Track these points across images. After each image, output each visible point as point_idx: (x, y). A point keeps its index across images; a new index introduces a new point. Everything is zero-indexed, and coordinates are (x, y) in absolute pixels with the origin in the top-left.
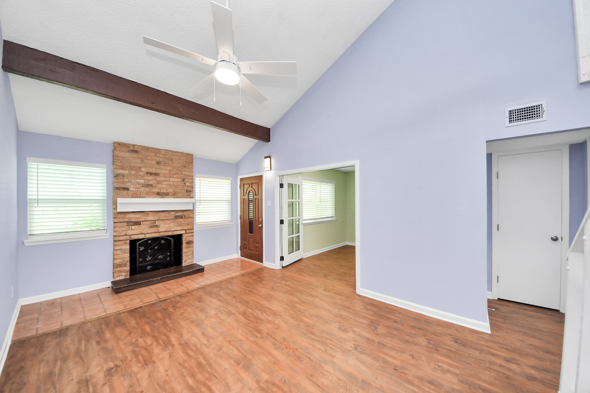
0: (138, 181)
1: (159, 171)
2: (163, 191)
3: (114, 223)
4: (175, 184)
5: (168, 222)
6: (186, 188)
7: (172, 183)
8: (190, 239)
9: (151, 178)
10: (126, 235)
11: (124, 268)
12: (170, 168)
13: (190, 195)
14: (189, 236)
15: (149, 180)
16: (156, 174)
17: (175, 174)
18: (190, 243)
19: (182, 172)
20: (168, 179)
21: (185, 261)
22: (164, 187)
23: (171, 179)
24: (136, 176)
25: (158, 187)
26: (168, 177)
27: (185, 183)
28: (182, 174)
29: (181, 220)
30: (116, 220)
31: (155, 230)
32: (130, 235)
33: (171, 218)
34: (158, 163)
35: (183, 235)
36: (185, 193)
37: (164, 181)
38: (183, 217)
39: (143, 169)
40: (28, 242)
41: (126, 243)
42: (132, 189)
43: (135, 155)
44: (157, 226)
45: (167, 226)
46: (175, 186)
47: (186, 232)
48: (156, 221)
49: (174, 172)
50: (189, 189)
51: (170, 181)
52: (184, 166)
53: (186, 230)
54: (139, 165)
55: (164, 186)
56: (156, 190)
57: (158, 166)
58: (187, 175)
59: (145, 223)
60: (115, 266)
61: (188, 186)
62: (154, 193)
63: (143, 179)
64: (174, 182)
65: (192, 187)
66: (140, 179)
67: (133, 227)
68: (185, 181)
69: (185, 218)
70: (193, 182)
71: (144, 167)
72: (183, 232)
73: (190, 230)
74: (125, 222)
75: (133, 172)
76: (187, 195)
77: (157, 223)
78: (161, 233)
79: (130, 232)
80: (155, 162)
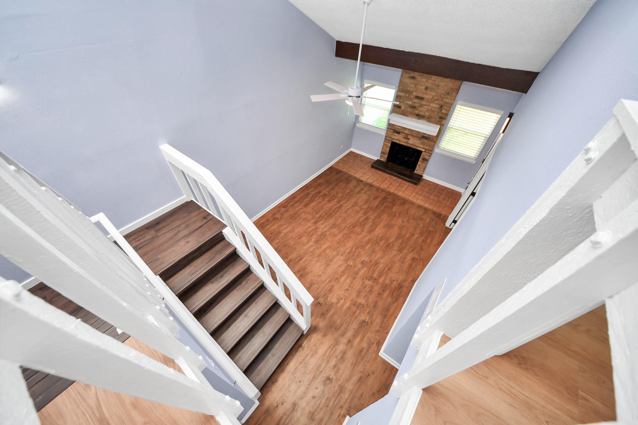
0: (408, 102)
1: (425, 96)
2: (422, 114)
3: (388, 128)
4: (433, 109)
5: (416, 138)
6: (441, 114)
7: (430, 108)
8: (427, 157)
9: (417, 101)
10: (390, 138)
11: (384, 156)
12: (433, 94)
13: (442, 122)
14: (427, 155)
15: (415, 103)
16: (422, 99)
17: (436, 100)
18: (426, 160)
19: (443, 98)
20: (429, 104)
21: (417, 170)
22: (423, 111)
23: (432, 105)
24: (409, 99)
25: (420, 109)
26: (429, 102)
27: (441, 110)
28: (442, 101)
29: (425, 140)
30: (389, 127)
31: (406, 140)
32: (393, 139)
33: (419, 136)
34: (426, 88)
35: (423, 153)
36: (438, 119)
37: (426, 105)
38: (428, 139)
39: (414, 94)
40: (358, 125)
41: (389, 142)
42: (403, 108)
43: (412, 81)
44: (408, 139)
45: (414, 141)
46: (432, 111)
47: (425, 150)
48: (409, 136)
49: (436, 98)
50: (443, 116)
51: (430, 105)
52: (448, 93)
53: (426, 149)
54: (412, 89)
55: (424, 109)
56: (417, 112)
57: (425, 91)
58: (446, 103)
59: (402, 134)
60: (382, 153)
61: (443, 113)
62: (415, 114)
63: (411, 101)
64: (432, 107)
65: (447, 115)
66: (410, 101)
67: (396, 134)
68: (443, 108)
69: (429, 140)
70: (449, 110)
71: (415, 91)
72: (423, 150)
73: (430, 152)
74: (393, 129)
75: (407, 95)
76: (439, 121)
77: (409, 137)
78: (409, 145)
79: (393, 137)
80: (424, 88)
